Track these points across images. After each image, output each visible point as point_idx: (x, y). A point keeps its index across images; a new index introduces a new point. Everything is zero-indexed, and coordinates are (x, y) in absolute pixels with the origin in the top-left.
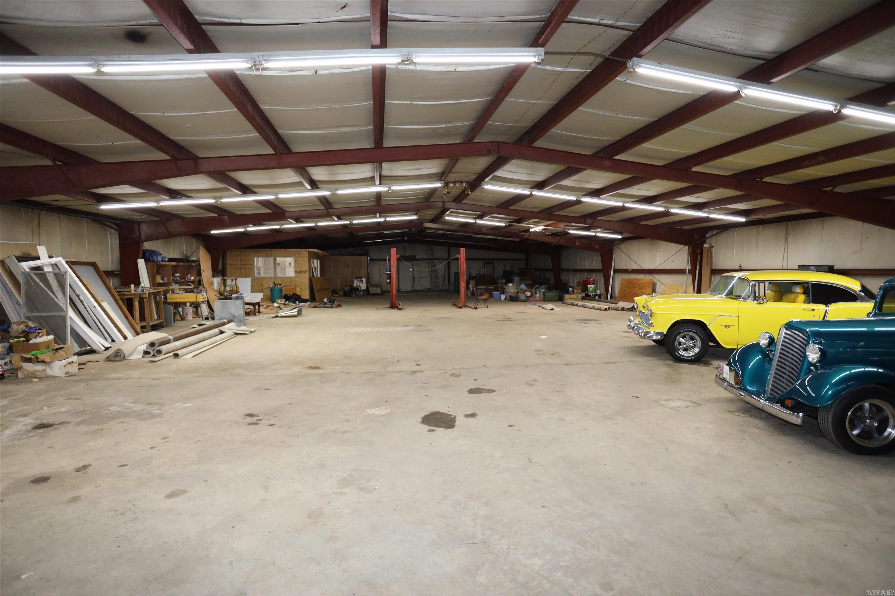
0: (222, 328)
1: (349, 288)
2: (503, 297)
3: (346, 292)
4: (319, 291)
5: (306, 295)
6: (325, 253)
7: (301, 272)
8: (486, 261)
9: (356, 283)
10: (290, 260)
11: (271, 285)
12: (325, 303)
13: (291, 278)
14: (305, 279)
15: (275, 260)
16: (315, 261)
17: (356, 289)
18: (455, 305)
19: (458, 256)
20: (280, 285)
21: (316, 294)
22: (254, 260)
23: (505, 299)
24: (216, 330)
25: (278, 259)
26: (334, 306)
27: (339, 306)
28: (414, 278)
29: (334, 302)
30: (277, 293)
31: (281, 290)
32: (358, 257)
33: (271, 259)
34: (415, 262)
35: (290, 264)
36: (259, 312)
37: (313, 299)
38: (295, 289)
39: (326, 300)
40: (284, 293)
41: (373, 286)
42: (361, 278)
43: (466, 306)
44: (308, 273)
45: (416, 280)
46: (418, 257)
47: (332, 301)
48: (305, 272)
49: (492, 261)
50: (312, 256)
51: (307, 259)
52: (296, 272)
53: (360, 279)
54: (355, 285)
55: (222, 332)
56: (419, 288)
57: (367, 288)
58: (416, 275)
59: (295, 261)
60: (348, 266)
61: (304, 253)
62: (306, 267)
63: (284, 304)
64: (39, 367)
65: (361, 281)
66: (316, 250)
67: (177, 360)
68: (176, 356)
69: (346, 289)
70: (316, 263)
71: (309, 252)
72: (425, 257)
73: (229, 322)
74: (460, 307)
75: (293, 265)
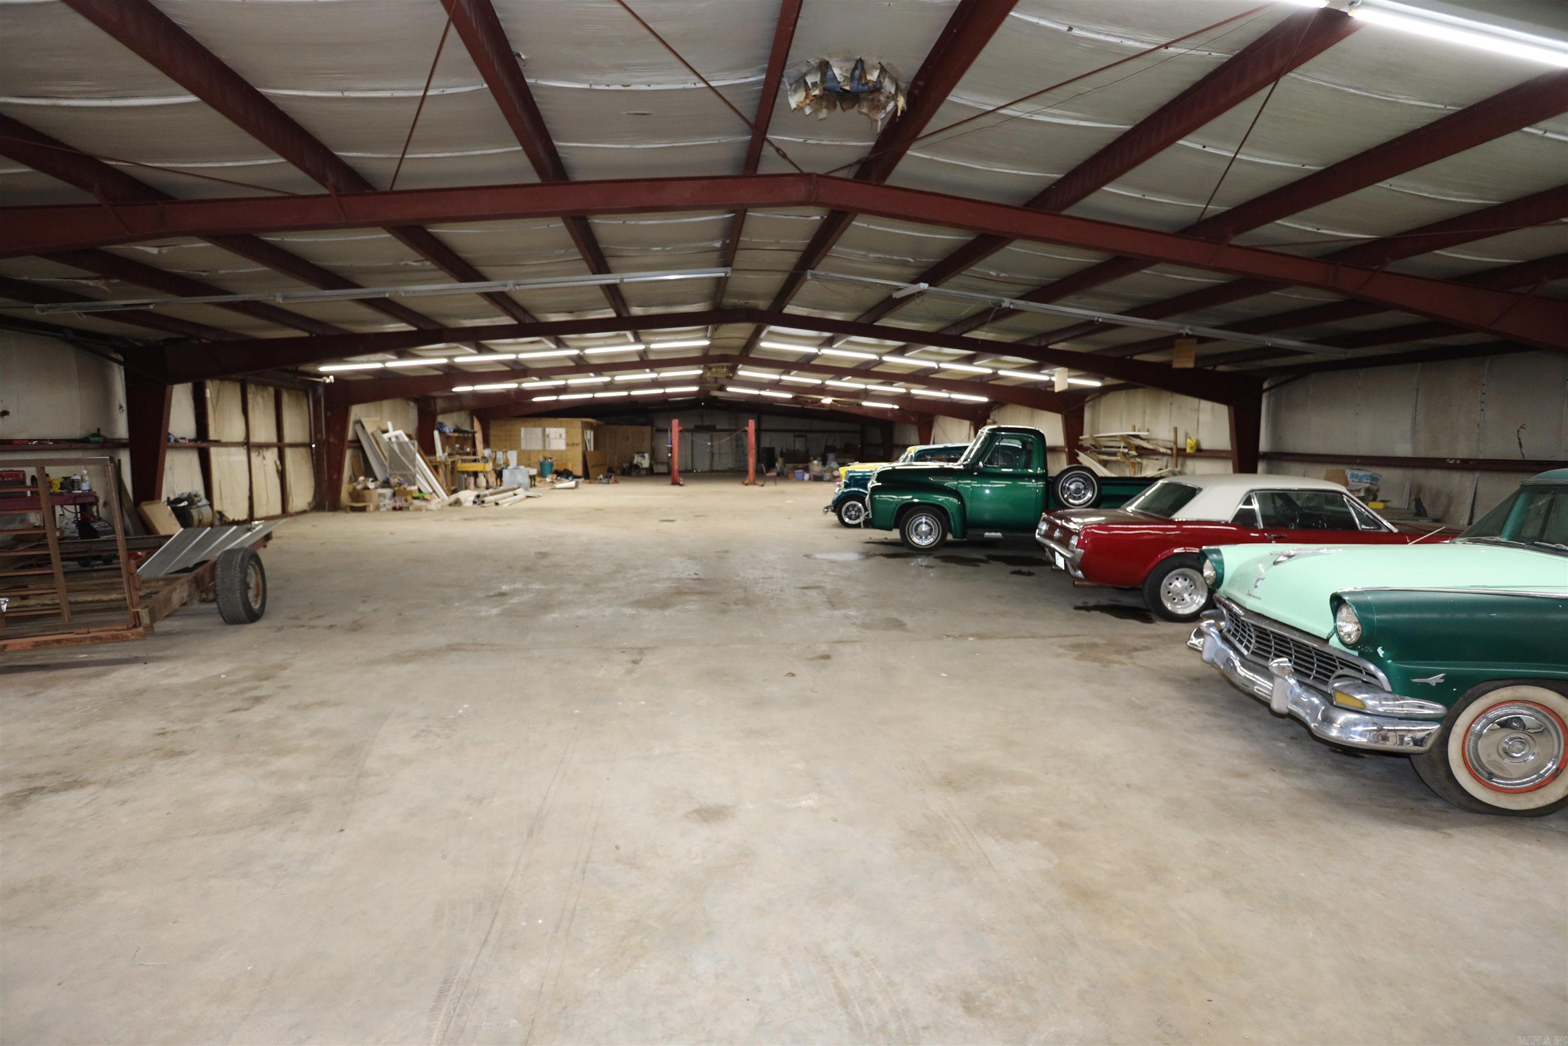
0: (516, 492)
1: (628, 464)
2: (807, 476)
3: (624, 469)
4: (593, 466)
5: (579, 471)
6: (600, 423)
7: (573, 445)
8: (797, 434)
9: (637, 459)
10: (562, 431)
11: (541, 459)
12: (601, 479)
13: (561, 452)
14: (578, 452)
15: (544, 431)
16: (589, 432)
17: (637, 467)
18: (743, 483)
19: (746, 428)
20: (551, 458)
21: (591, 471)
22: (520, 431)
23: (810, 479)
24: (511, 493)
25: (548, 430)
26: (611, 481)
27: (616, 482)
28: (712, 455)
29: (611, 478)
30: (547, 468)
31: (552, 465)
32: (640, 427)
33: (539, 430)
34: (714, 433)
35: (561, 436)
36: (535, 485)
37: (586, 475)
38: (566, 464)
39: (601, 476)
40: (555, 468)
41: (657, 463)
42: (643, 453)
43: (754, 483)
44: (580, 446)
45: (716, 457)
46: (718, 427)
47: (608, 477)
48: (578, 445)
49: (804, 434)
50: (586, 426)
51: (579, 431)
52: (567, 445)
53: (641, 453)
54: (635, 462)
55: (515, 495)
56: (720, 468)
57: (651, 465)
58: (716, 451)
59: (567, 432)
60: (627, 439)
61: (577, 422)
62: (579, 439)
63: (556, 479)
64: (423, 503)
65: (644, 457)
66: (590, 420)
67: (498, 507)
68: (497, 504)
69: (625, 466)
70: (590, 435)
71: (582, 422)
72: (727, 427)
73: (519, 488)
74: (747, 485)
75: (564, 436)
